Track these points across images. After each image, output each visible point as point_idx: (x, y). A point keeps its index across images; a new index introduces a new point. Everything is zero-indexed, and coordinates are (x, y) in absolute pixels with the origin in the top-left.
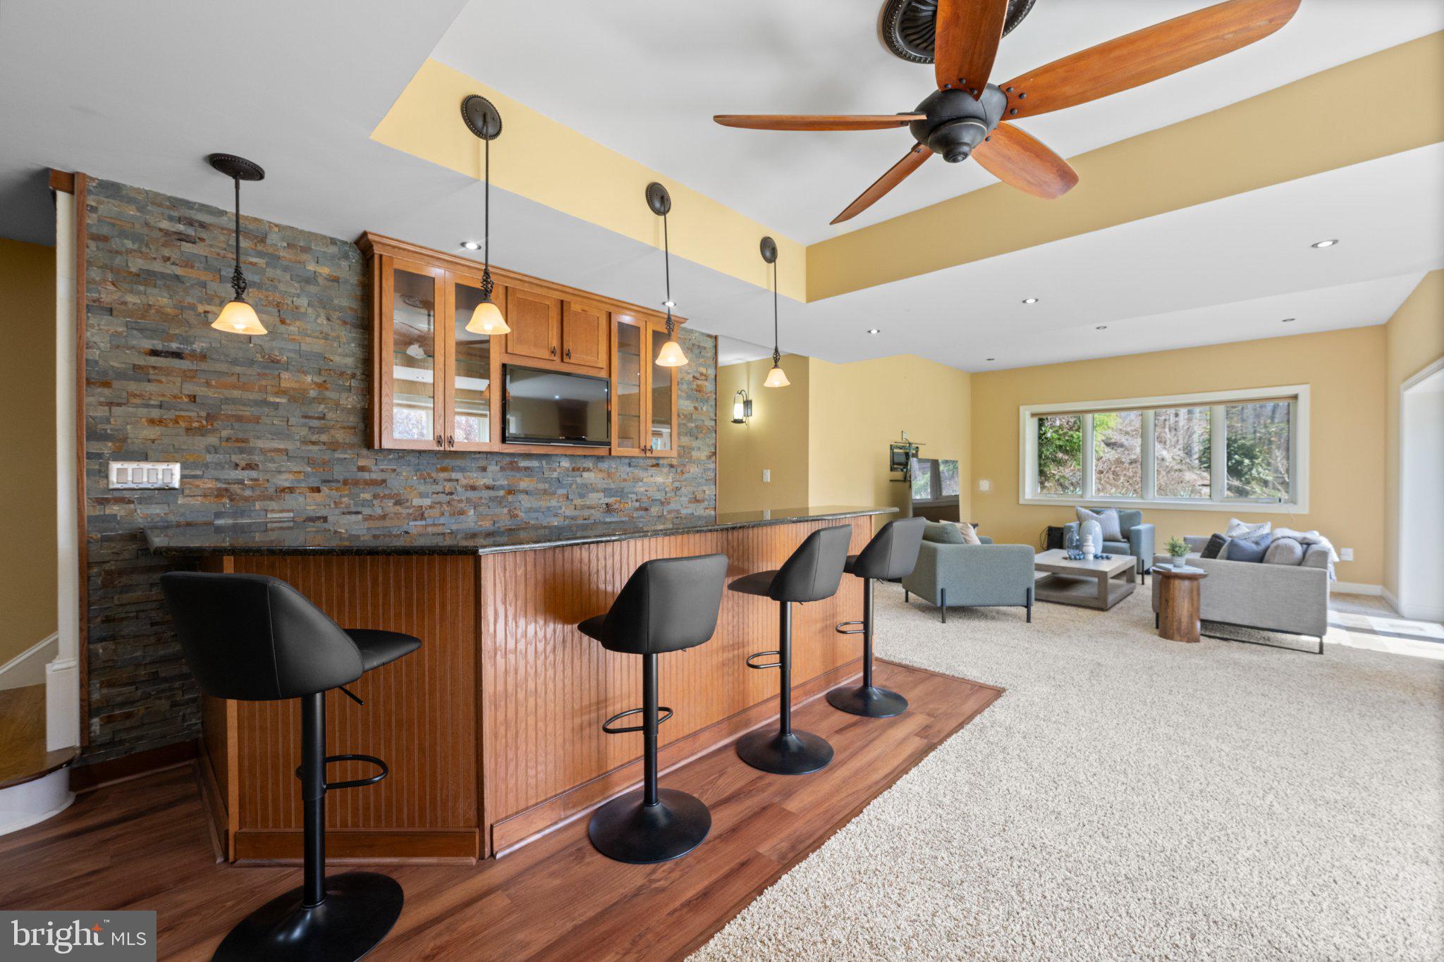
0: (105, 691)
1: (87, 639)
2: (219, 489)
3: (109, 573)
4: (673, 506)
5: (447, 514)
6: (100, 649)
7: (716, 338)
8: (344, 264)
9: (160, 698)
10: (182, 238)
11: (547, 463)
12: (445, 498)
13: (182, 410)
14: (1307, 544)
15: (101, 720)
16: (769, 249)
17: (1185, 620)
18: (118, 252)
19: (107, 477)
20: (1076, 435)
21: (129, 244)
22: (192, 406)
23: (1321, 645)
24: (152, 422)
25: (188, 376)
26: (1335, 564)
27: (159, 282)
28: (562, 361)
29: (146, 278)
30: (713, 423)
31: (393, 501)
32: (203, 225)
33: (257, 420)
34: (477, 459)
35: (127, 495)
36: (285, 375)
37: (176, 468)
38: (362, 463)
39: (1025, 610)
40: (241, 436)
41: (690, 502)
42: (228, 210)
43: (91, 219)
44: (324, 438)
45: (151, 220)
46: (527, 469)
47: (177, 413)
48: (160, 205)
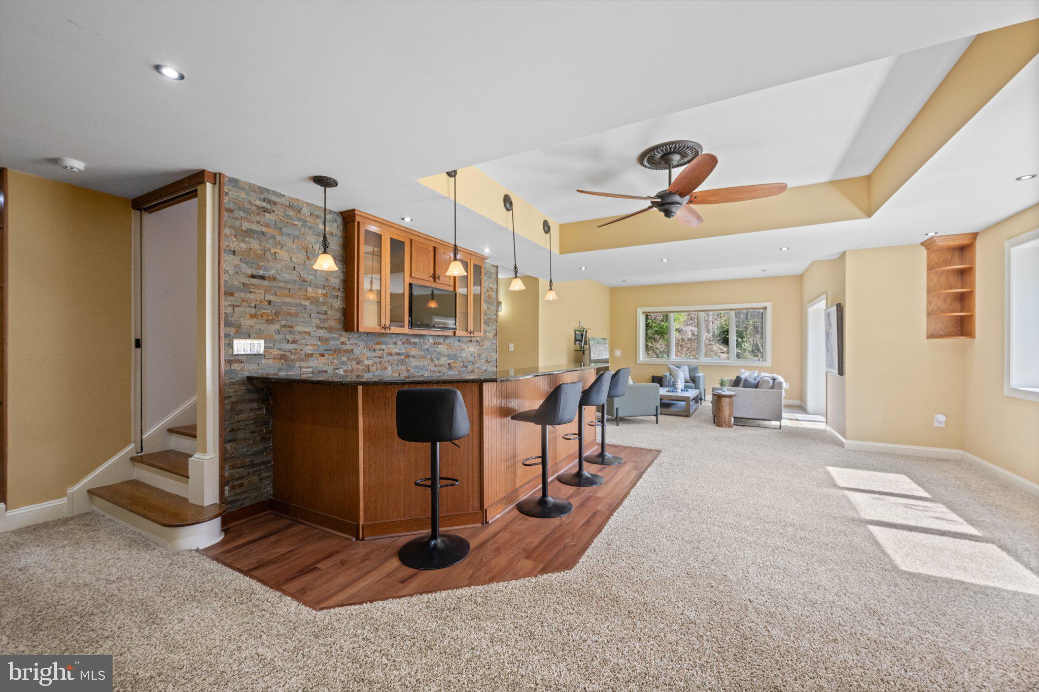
0: (231, 471)
1: (224, 441)
2: (281, 355)
3: (233, 403)
4: (478, 365)
5: (379, 369)
6: (228, 446)
7: (497, 267)
8: (335, 225)
9: (254, 476)
10: (266, 210)
11: (423, 340)
12: (378, 360)
13: (265, 309)
14: (774, 380)
15: (230, 487)
16: (546, 227)
17: (727, 417)
18: (237, 219)
19: (232, 348)
20: (665, 324)
21: (242, 214)
22: (269, 307)
23: (780, 426)
24: (252, 316)
25: (267, 290)
26: (786, 390)
27: (255, 236)
28: (435, 281)
29: (250, 233)
30: (495, 317)
31: (356, 362)
32: (275, 203)
33: (297, 315)
34: (392, 337)
35: (240, 358)
36: (309, 289)
37: (262, 342)
38: (342, 339)
39: (654, 418)
40: (290, 324)
41: (485, 363)
42: (285, 194)
43: (226, 200)
44: (326, 325)
45: (252, 200)
46: (415, 343)
47: (263, 311)
48: (255, 191)
